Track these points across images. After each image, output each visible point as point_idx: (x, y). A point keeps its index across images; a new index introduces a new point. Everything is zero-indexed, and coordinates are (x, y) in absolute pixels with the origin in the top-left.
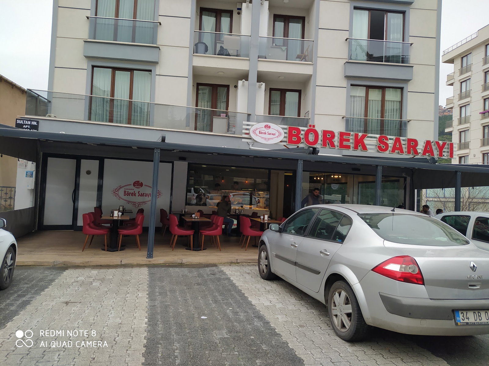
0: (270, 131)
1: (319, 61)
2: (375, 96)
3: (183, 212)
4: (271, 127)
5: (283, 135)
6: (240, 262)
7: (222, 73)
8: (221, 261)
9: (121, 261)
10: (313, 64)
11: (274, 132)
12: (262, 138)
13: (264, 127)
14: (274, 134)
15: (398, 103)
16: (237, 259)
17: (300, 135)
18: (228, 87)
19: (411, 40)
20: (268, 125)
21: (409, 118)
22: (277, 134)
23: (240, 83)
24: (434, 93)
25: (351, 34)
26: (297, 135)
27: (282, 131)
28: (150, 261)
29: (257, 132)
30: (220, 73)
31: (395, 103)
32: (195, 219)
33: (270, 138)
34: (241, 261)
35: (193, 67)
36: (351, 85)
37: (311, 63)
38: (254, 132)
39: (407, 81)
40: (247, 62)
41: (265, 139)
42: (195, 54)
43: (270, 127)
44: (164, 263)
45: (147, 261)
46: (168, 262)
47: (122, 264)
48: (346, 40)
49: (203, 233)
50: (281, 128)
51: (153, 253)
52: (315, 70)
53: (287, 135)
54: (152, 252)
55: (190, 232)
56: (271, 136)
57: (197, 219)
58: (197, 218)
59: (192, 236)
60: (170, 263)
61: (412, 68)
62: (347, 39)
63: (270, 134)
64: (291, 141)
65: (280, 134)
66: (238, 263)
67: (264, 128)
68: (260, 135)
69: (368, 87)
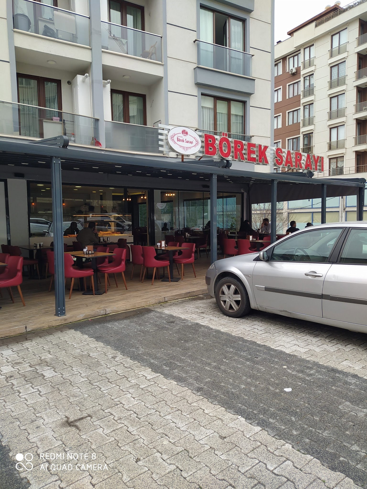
0: (188, 138)
1: (169, 61)
2: (222, 107)
3: (38, 246)
4: (189, 134)
5: (200, 144)
6: (168, 300)
7: (54, 63)
8: (148, 302)
9: (26, 328)
10: (163, 64)
11: (191, 139)
12: (181, 146)
13: (181, 132)
14: (191, 143)
15: (241, 118)
16: (165, 298)
17: (215, 145)
18: (58, 82)
19: (252, 52)
20: (185, 131)
21: (251, 134)
22: (194, 143)
23: (80, 78)
24: (270, 109)
25: (198, 35)
26: (213, 145)
27: (199, 139)
28: (65, 320)
29: (175, 139)
30: (51, 63)
31: (238, 117)
32: (89, 254)
33: (188, 147)
34: (169, 298)
35: (16, 48)
36: (202, 94)
37: (160, 63)
38: (172, 137)
39: (249, 95)
40: (89, 52)
41: (184, 148)
42: (15, 30)
43: (187, 133)
44: (84, 318)
45: (61, 320)
46: (90, 316)
47: (27, 331)
48: (194, 42)
49: (106, 271)
50: (199, 135)
51: (65, 308)
52: (166, 72)
53: (204, 144)
54: (64, 306)
55: (89, 272)
56: (189, 145)
57: (92, 254)
58: (92, 252)
59: (92, 277)
60: (92, 316)
61: (253, 81)
62: (196, 40)
63: (187, 142)
64: (207, 152)
65: (197, 144)
66: (167, 301)
67: (181, 134)
68: (178, 143)
69: (217, 98)
